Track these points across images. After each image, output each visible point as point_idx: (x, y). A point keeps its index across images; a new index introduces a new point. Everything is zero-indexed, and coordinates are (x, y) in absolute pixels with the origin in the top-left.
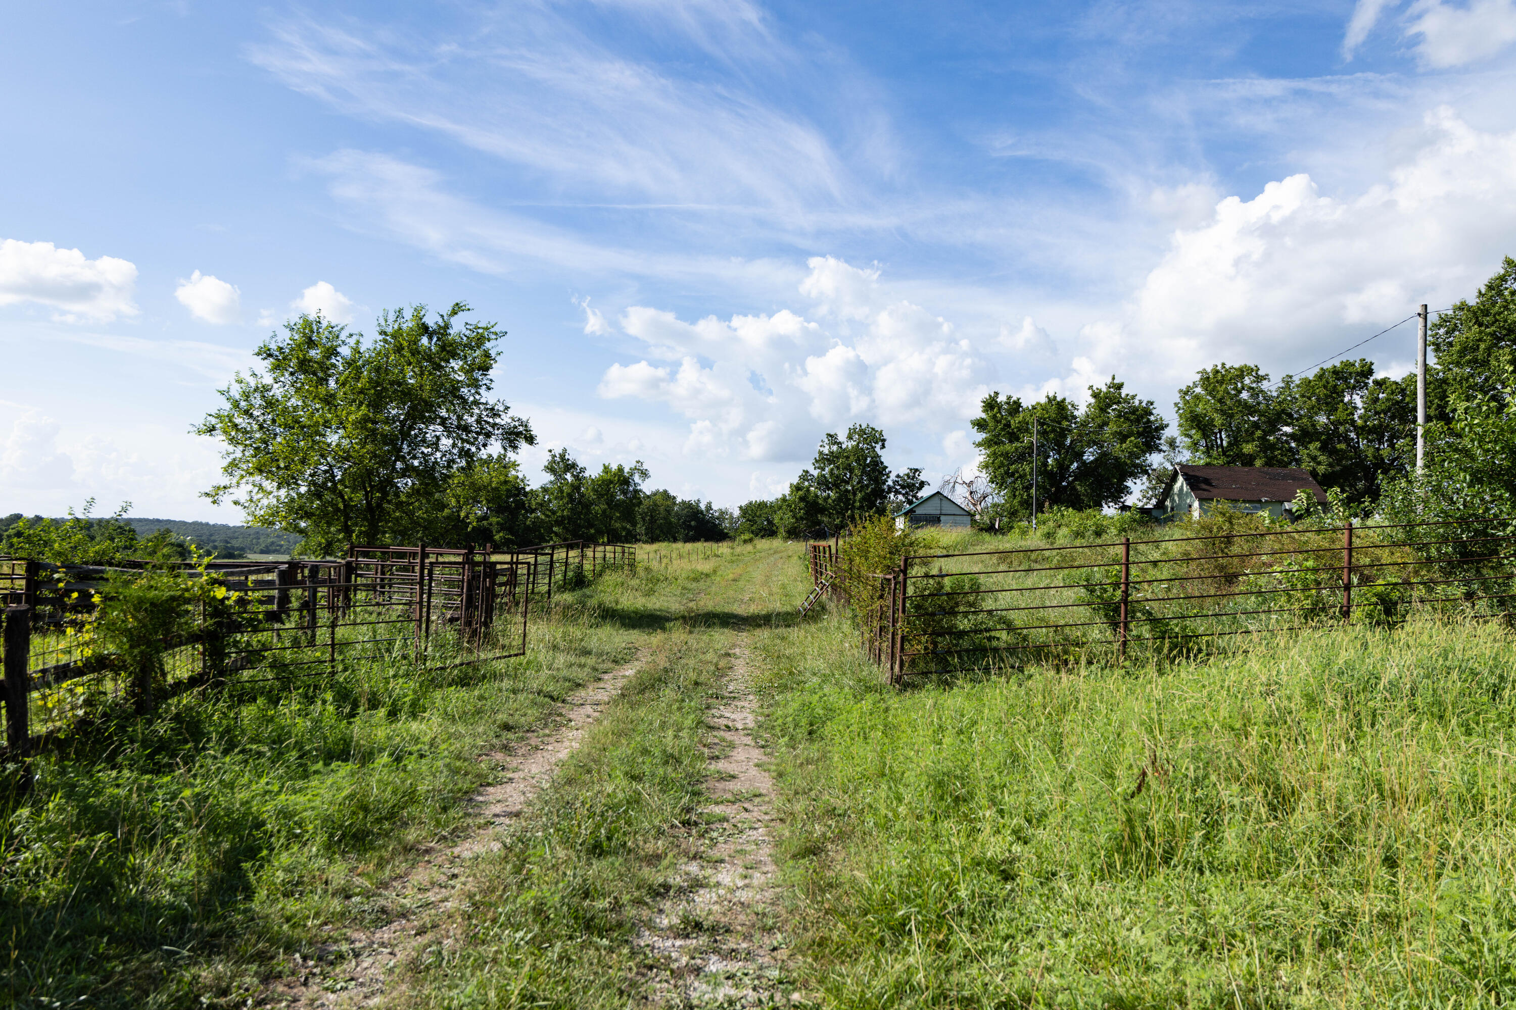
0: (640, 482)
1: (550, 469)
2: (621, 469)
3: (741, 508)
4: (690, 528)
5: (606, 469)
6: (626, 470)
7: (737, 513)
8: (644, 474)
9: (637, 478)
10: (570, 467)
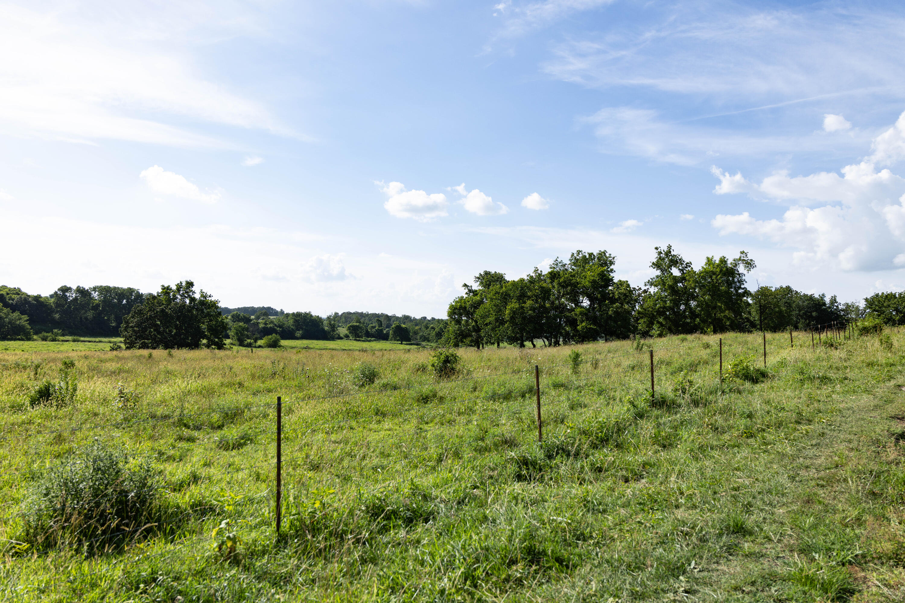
0: (745, 272)
1: (657, 265)
2: (723, 261)
3: (866, 300)
4: (810, 318)
5: (709, 261)
6: (730, 261)
7: (862, 305)
8: (749, 264)
9: (741, 269)
10: (675, 261)
